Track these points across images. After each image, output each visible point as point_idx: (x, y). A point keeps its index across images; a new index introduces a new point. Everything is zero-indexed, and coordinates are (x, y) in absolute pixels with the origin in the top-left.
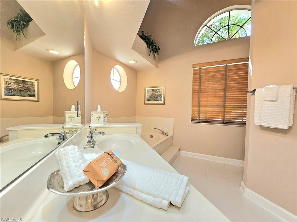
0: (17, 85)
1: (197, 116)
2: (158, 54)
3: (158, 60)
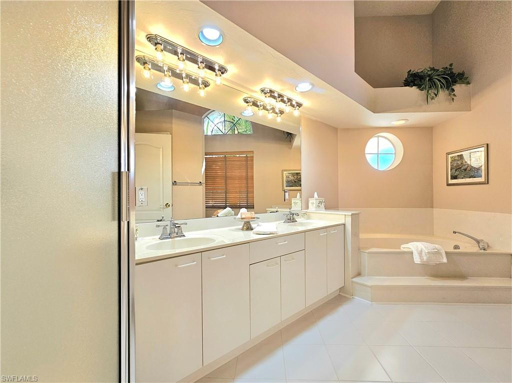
0: (293, 178)
2: (469, 84)
3: (470, 96)
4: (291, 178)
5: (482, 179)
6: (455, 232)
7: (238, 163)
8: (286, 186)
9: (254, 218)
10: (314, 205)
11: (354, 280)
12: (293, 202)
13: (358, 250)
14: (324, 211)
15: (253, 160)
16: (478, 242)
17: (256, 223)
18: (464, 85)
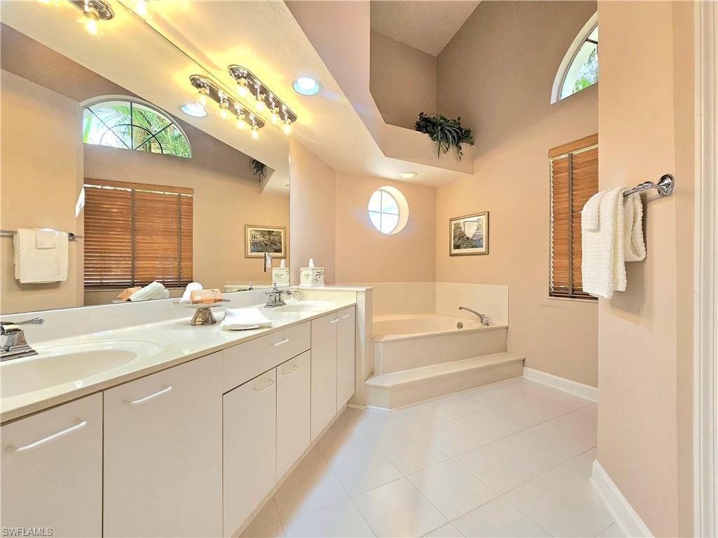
0: (262, 238)
1: (566, 280)
2: (473, 144)
3: (474, 157)
4: (260, 238)
5: (483, 250)
6: (461, 308)
7: (161, 205)
8: (251, 251)
9: (221, 300)
10: (310, 278)
11: (368, 382)
12: (274, 274)
13: (372, 339)
14: (323, 288)
15: (191, 204)
16: (481, 317)
17: (222, 310)
18: (468, 144)
